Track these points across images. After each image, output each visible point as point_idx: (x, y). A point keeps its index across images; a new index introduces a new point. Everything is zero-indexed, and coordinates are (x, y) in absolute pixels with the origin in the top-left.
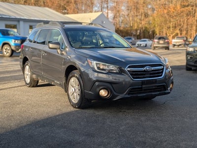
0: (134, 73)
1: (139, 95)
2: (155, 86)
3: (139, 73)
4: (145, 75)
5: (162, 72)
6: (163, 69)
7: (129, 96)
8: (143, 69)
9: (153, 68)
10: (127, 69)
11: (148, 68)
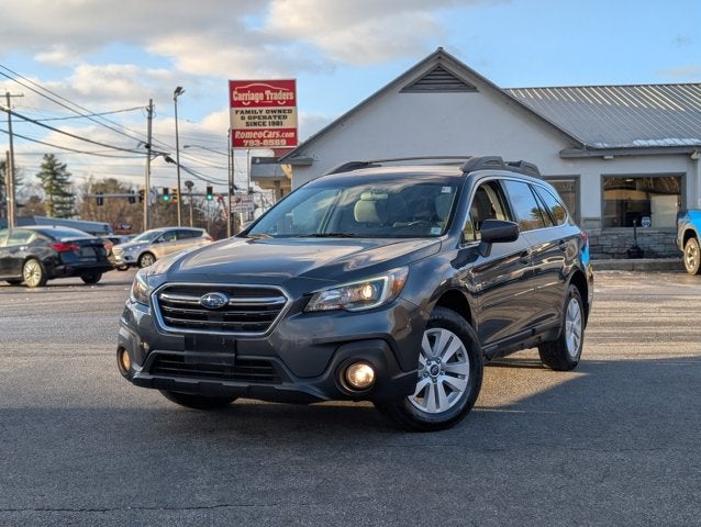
0: (171, 310)
5: (273, 317)
8: (199, 300)
9: (232, 300)
10: (158, 294)
11: (213, 296)
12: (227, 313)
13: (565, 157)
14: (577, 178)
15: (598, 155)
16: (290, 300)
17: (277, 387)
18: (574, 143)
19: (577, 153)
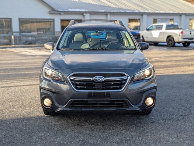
0: (78, 83)
1: (83, 110)
2: (107, 101)
3: (85, 83)
4: (94, 85)
5: (124, 84)
6: (126, 80)
7: (70, 109)
8: (92, 79)
9: (106, 78)
10: (70, 77)
11: (98, 77)
12: (104, 83)
13: (50, 13)
14: (54, 20)
15: (59, 13)
16: (129, 78)
17: (127, 109)
18: (53, 9)
19: (53, 12)
